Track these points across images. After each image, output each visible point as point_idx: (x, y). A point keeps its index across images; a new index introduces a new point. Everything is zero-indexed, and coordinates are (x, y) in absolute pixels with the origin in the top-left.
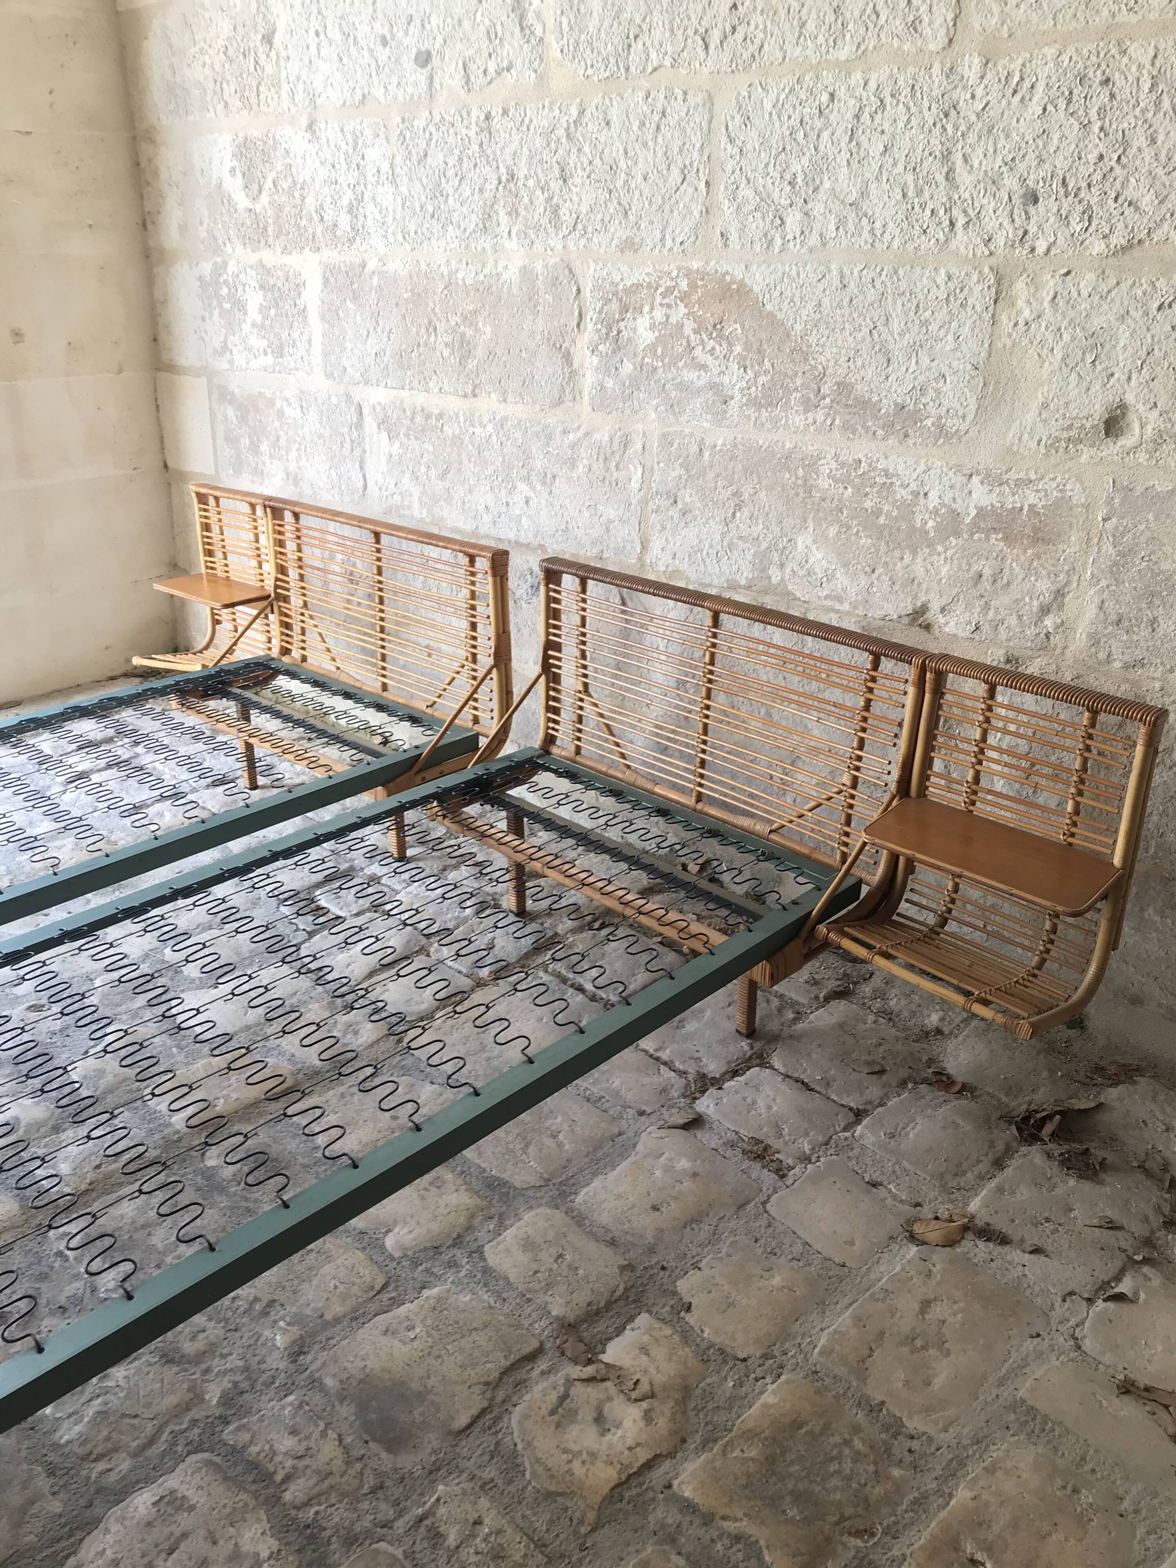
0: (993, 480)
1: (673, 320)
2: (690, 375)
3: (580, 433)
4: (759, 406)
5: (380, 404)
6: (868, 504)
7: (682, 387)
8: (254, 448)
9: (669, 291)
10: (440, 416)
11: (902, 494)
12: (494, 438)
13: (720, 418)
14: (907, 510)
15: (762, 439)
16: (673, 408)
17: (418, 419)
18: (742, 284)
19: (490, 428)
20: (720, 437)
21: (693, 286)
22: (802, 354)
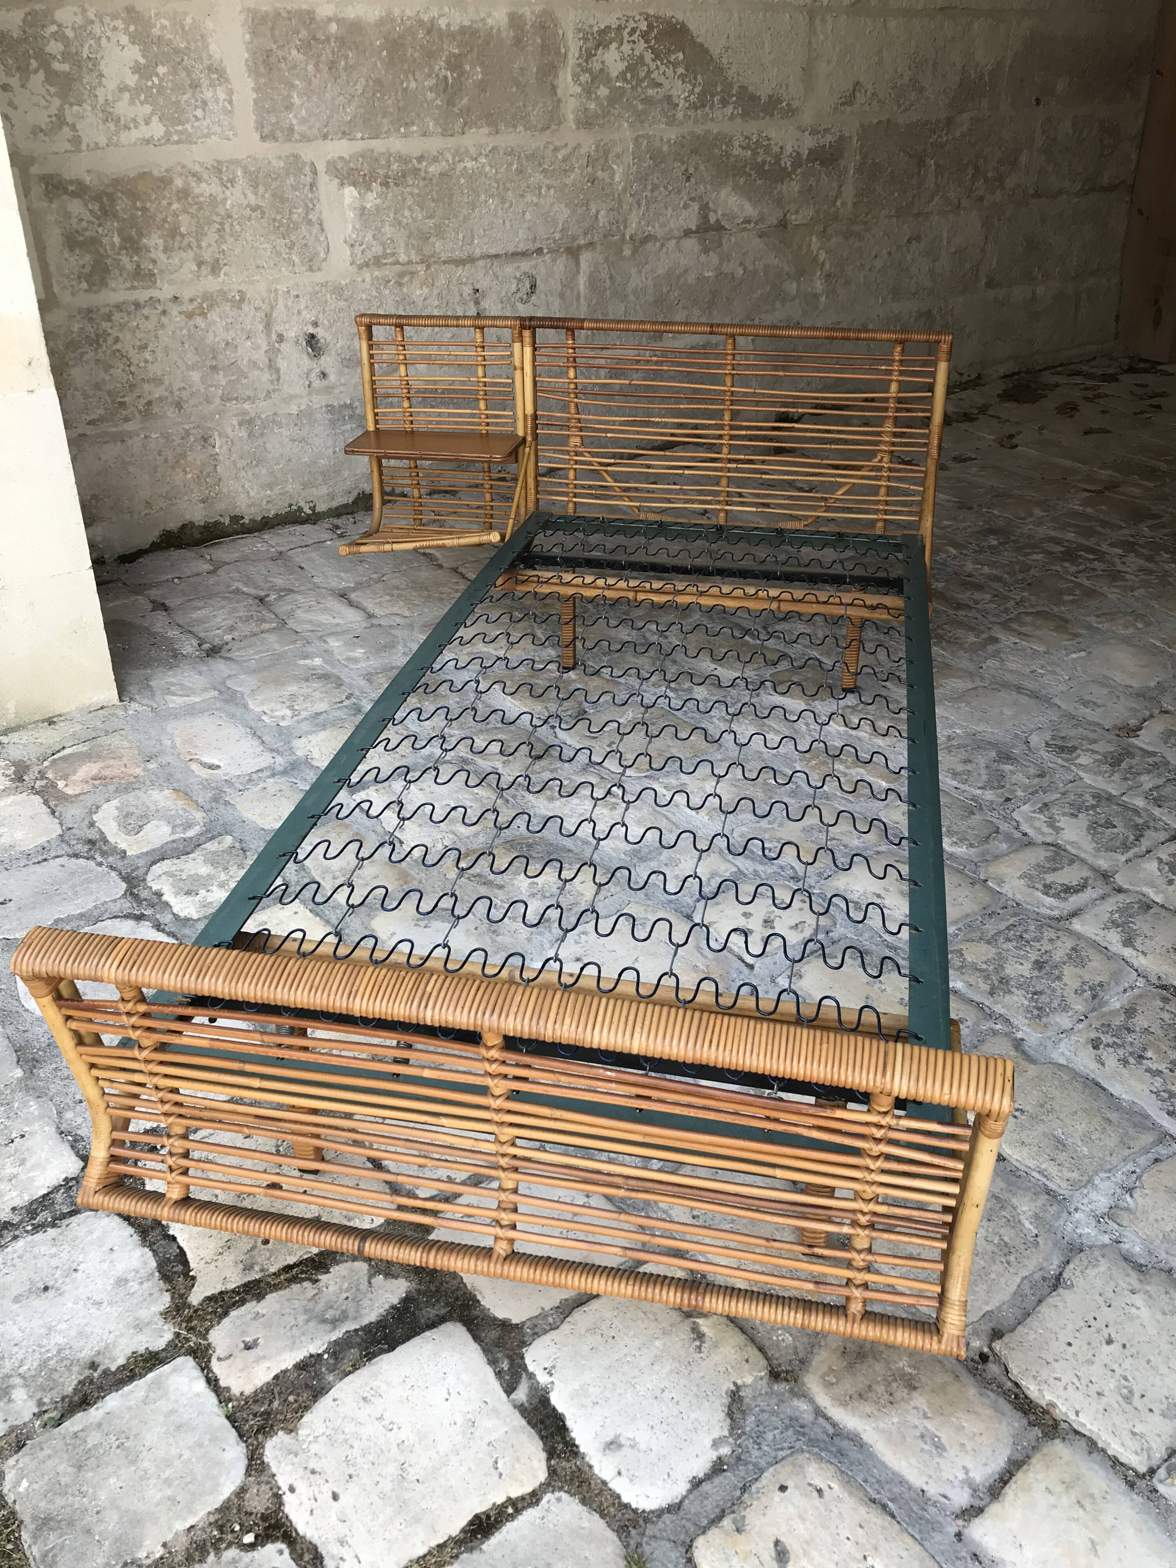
0: (814, 132)
1: (637, 53)
2: (651, 92)
3: (569, 149)
4: (696, 108)
5: (341, 158)
6: (759, 159)
7: (647, 101)
8: (133, 245)
9: (633, 31)
10: (420, 159)
11: (776, 149)
12: (487, 169)
13: (671, 121)
14: (778, 158)
15: (699, 130)
16: (640, 117)
17: (395, 166)
18: (683, 25)
19: (483, 160)
20: (672, 134)
21: (650, 27)
22: (720, 70)
